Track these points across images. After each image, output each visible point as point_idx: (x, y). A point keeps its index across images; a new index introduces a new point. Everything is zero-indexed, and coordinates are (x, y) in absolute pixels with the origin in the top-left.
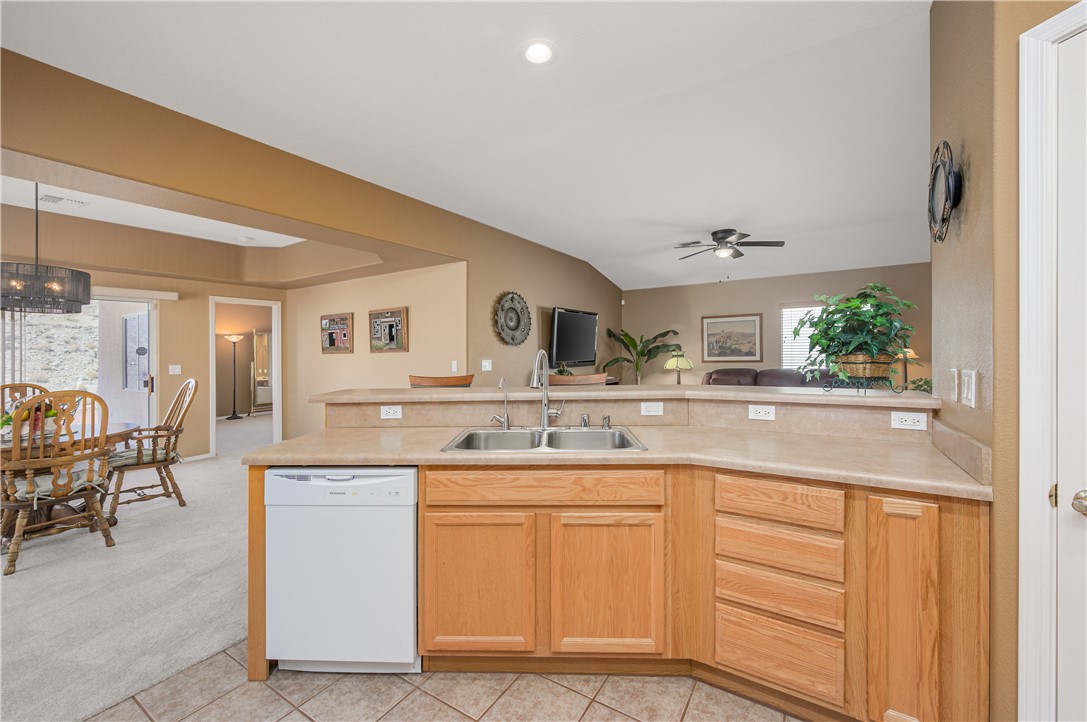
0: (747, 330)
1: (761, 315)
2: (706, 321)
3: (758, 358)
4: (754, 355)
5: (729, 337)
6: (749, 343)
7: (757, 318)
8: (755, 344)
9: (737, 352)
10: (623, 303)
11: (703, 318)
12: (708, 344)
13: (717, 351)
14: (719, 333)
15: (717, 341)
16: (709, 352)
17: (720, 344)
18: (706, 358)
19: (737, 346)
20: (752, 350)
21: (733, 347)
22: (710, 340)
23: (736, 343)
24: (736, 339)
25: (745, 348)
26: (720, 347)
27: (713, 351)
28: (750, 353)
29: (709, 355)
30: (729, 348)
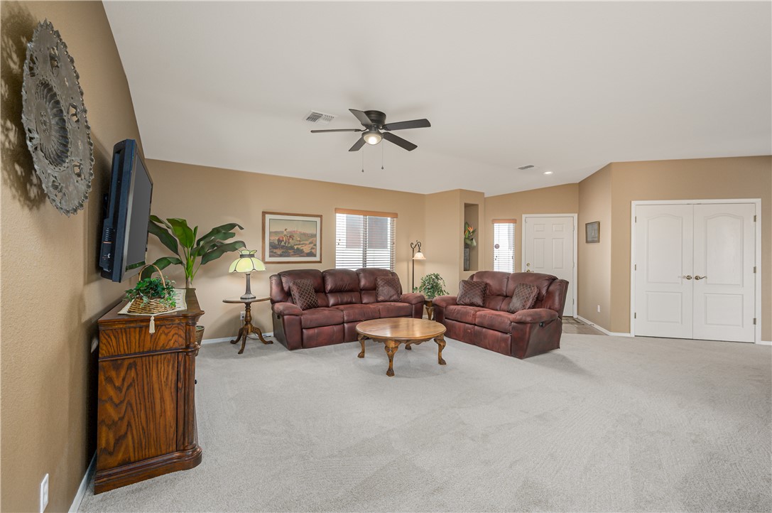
0: (309, 231)
1: (321, 217)
3: (317, 259)
4: (315, 256)
5: (292, 236)
6: (310, 243)
7: (318, 220)
8: (315, 245)
9: (299, 252)
11: (264, 214)
12: (270, 243)
13: (279, 252)
14: (282, 232)
15: (279, 240)
16: (270, 252)
17: (283, 244)
18: (268, 259)
19: (299, 246)
20: (313, 251)
21: (296, 247)
22: (272, 238)
23: (298, 243)
24: (299, 239)
25: (306, 249)
26: (281, 247)
27: (275, 251)
28: (311, 254)
29: (270, 256)
30: (292, 248)
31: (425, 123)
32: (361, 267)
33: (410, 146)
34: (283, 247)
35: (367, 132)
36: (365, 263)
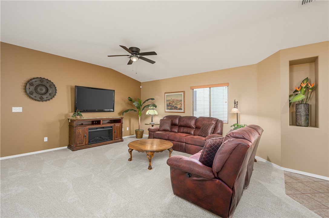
0: (179, 99)
1: (184, 92)
2: (166, 94)
3: (183, 111)
4: (182, 110)
5: (173, 102)
6: (180, 104)
7: (182, 93)
8: (182, 105)
9: (176, 108)
10: (141, 87)
11: (165, 93)
12: (167, 104)
13: (169, 108)
14: (170, 100)
15: (170, 103)
16: (167, 108)
17: (171, 105)
18: (166, 111)
19: (176, 105)
20: (181, 107)
21: (175, 106)
22: (167, 103)
23: (176, 104)
24: (176, 102)
25: (179, 107)
26: (170, 106)
27: (168, 107)
28: (180, 109)
29: (167, 109)
30: (173, 106)
31: (154, 53)
32: (209, 116)
33: (153, 62)
34: (171, 106)
35: (132, 56)
36: (210, 115)
